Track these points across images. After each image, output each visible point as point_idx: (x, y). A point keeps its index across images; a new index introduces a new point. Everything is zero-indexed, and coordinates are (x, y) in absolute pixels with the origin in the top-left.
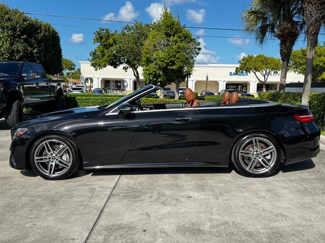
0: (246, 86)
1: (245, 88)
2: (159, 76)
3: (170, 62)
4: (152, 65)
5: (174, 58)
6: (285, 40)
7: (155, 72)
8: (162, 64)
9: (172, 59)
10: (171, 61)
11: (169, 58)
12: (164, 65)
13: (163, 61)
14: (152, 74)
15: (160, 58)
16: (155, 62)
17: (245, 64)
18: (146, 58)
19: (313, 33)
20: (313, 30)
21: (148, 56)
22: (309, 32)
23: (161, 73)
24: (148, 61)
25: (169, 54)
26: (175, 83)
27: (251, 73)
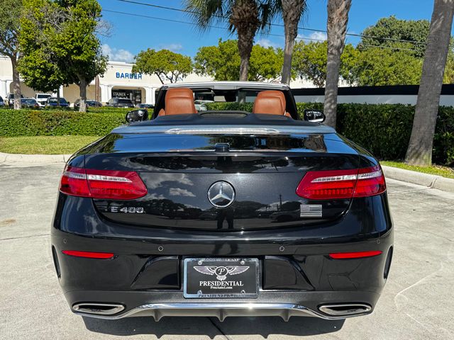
0: (140, 94)
1: (138, 96)
2: (52, 72)
3: (74, 49)
4: (39, 52)
5: (81, 42)
6: (246, 28)
7: (44, 64)
8: (59, 51)
9: (78, 44)
10: (76, 48)
11: (73, 41)
12: (64, 53)
13: (61, 46)
14: (40, 68)
15: (56, 42)
16: (44, 48)
17: (146, 62)
18: (27, 39)
19: (292, 19)
20: (293, 15)
21: (30, 36)
22: (288, 18)
23: (55, 66)
24: (32, 45)
25: (73, 36)
26: (78, 85)
27: (152, 75)
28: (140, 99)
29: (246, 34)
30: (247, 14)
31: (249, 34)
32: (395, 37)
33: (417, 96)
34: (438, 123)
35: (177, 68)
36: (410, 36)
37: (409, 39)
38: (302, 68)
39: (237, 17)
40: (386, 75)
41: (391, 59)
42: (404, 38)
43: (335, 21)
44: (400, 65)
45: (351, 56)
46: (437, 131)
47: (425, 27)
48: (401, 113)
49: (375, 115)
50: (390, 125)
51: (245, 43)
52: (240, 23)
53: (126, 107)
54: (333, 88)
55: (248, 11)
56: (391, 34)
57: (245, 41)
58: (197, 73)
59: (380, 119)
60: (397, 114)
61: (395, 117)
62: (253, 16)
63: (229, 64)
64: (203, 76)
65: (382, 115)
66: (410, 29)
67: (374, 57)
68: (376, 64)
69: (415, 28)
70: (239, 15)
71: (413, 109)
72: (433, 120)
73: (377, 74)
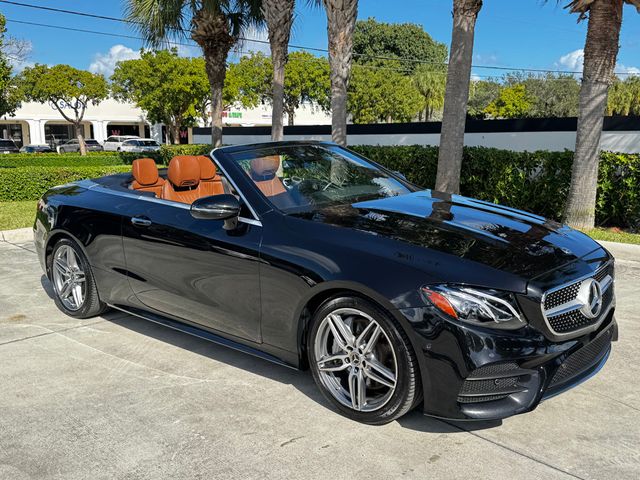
0: (20, 131)
1: (17, 134)
6: (216, 47)
17: (34, 84)
19: (281, 40)
22: (276, 38)
27: (47, 102)
28: (21, 137)
29: (216, 55)
30: (217, 30)
31: (220, 55)
32: (376, 46)
33: (439, 135)
34: (463, 167)
35: (84, 92)
36: (395, 45)
37: (394, 49)
38: (264, 90)
39: (203, 33)
40: (372, 98)
41: (377, 78)
42: (387, 47)
43: (339, 48)
44: (388, 86)
45: (325, 73)
46: (462, 175)
47: (412, 33)
48: (422, 157)
49: (393, 159)
50: (411, 171)
51: (216, 68)
52: (208, 41)
53: (6, 153)
54: (341, 127)
55: (217, 25)
56: (372, 41)
57: (215, 65)
58: (116, 98)
59: (398, 164)
60: (418, 158)
61: (416, 162)
62: (223, 33)
63: (165, 86)
64: (126, 103)
65: (400, 159)
66: (394, 35)
67: (356, 76)
68: (358, 84)
69: (400, 34)
70: (205, 30)
71: (436, 150)
72: (459, 163)
73: (361, 98)
